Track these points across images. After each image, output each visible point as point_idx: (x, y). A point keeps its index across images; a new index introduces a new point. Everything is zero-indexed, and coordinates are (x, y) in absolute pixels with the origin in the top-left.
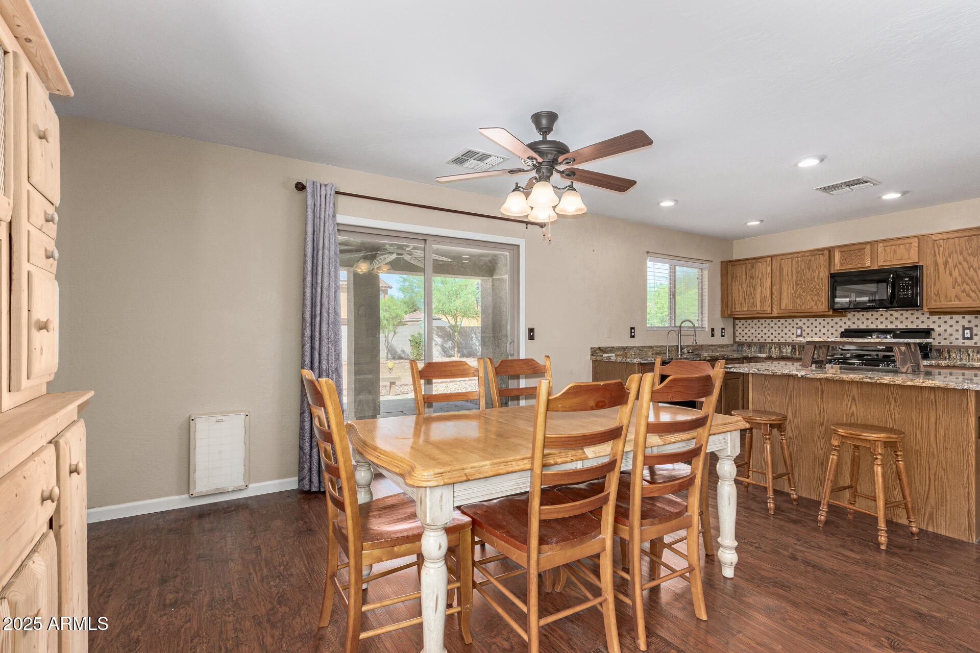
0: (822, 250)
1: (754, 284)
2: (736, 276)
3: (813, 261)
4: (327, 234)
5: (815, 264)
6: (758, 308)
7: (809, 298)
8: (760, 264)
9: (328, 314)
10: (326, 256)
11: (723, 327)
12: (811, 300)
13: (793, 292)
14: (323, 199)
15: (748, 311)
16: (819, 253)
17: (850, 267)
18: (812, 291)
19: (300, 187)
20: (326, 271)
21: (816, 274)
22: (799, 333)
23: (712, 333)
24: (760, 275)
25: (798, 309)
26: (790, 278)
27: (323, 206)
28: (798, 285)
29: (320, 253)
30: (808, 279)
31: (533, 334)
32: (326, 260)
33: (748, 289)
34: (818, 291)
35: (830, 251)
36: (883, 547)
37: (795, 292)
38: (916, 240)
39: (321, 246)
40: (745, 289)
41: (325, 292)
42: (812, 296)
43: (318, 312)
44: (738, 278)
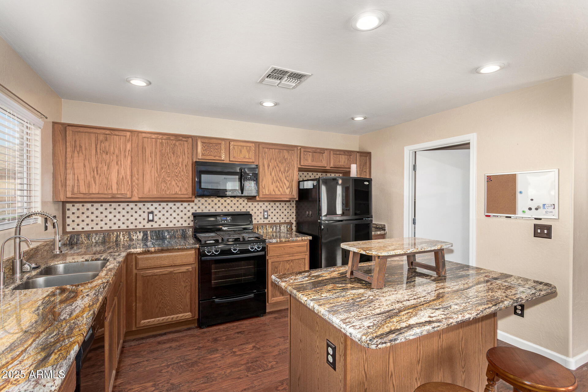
0: (186, 137)
1: (108, 161)
2: (81, 147)
3: (177, 146)
5: (179, 150)
6: (115, 192)
7: (173, 183)
8: (117, 138)
12: (175, 186)
13: (157, 175)
15: (98, 194)
16: (184, 139)
17: (210, 158)
18: (177, 176)
21: (181, 160)
22: (151, 218)
23: (45, 224)
24: (117, 151)
25: (163, 194)
26: (154, 159)
28: (162, 168)
30: (173, 163)
33: (100, 166)
34: (182, 177)
35: (194, 139)
37: (159, 176)
40: (94, 165)
42: (176, 181)
44: (83, 149)
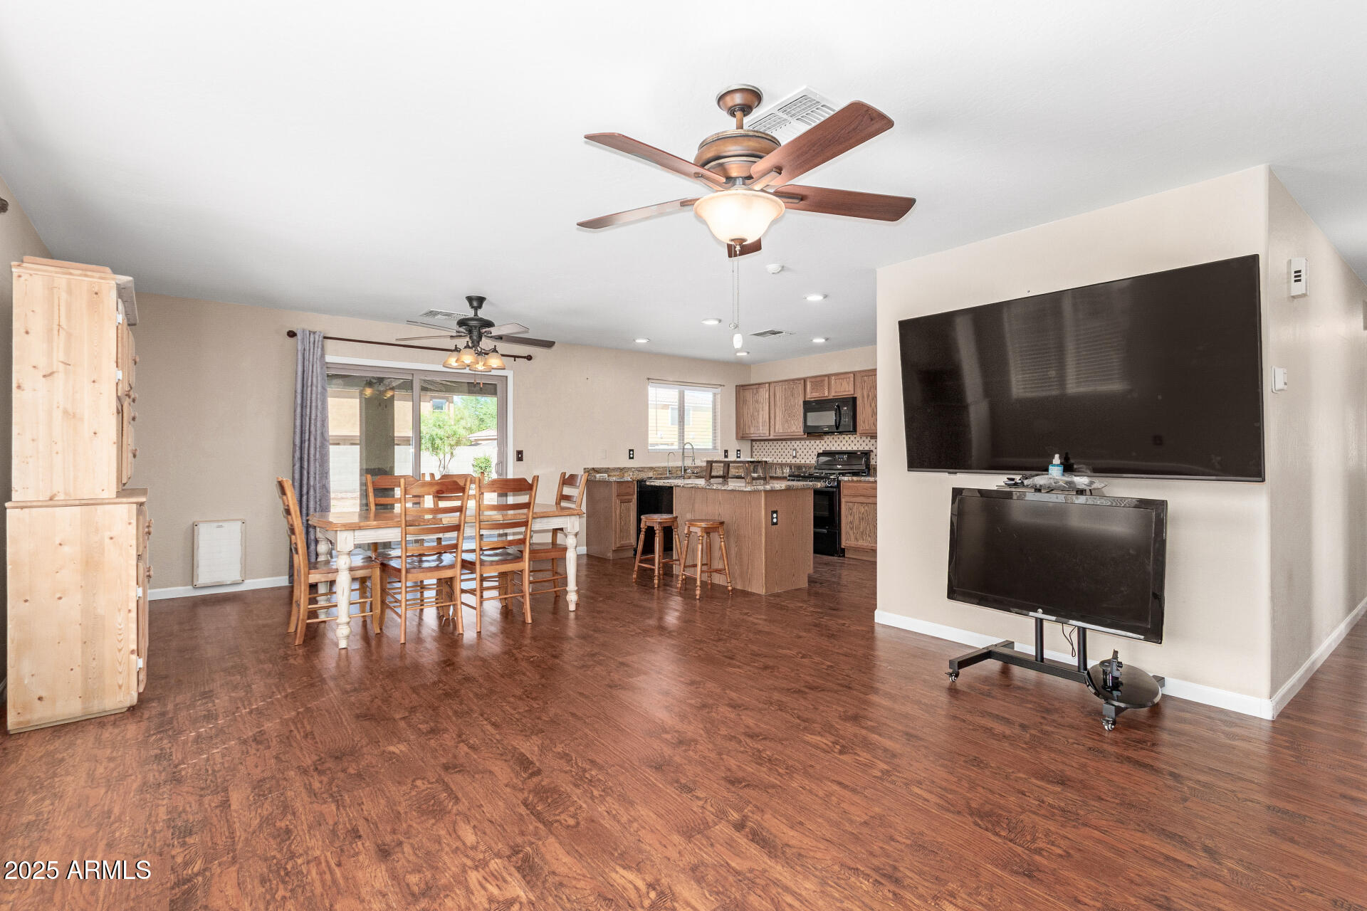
0: (799, 379)
1: (758, 409)
2: (747, 400)
3: (794, 388)
4: (315, 373)
5: (795, 392)
6: (761, 431)
8: (761, 389)
9: (316, 439)
10: (314, 392)
11: (739, 449)
12: (793, 425)
13: (782, 416)
14: (312, 345)
15: (754, 433)
16: (798, 382)
17: (816, 396)
18: (794, 416)
19: (292, 334)
20: (314, 404)
22: (794, 454)
23: (726, 452)
24: (762, 400)
25: (790, 433)
26: (781, 404)
27: (312, 350)
28: (786, 410)
29: (309, 389)
30: (791, 405)
31: (522, 456)
32: (314, 396)
33: (754, 413)
34: (798, 416)
35: (805, 380)
36: (698, 597)
37: (784, 417)
38: (852, 375)
39: (309, 384)
40: (752, 412)
41: (313, 422)
43: (307, 438)
